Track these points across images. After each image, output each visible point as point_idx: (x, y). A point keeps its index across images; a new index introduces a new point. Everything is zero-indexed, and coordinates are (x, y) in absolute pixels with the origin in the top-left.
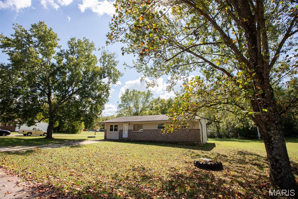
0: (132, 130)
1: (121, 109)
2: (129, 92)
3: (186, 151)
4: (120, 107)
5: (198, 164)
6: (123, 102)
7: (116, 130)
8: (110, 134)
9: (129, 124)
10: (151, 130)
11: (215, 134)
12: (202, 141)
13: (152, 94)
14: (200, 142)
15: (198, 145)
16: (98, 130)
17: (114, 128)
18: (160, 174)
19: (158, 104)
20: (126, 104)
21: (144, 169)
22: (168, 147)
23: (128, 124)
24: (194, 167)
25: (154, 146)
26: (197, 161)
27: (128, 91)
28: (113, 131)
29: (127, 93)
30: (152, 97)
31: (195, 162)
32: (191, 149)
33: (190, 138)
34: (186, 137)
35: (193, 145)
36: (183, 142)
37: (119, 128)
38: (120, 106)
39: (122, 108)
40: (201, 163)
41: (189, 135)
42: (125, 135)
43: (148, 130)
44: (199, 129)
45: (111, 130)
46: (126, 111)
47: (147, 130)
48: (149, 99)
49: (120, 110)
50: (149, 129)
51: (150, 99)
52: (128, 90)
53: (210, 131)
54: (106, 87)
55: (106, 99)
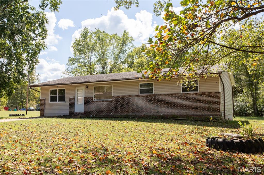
0: (92, 97)
1: (73, 66)
2: (89, 34)
3: (192, 128)
4: (73, 64)
5: (214, 143)
6: (78, 53)
7: (62, 99)
8: (51, 106)
9: (87, 87)
10: (127, 96)
11: (248, 109)
12: (223, 115)
13: (132, 39)
14: (220, 115)
15: (215, 120)
16: (32, 108)
17: (57, 95)
18: (136, 157)
19: (142, 56)
20: (83, 56)
21: (106, 150)
22: (158, 124)
23: (84, 88)
24: (206, 148)
25: (133, 122)
26: (213, 138)
27: (87, 33)
28: (56, 101)
29: (84, 36)
30: (131, 45)
31: (210, 140)
32: (202, 126)
33: (200, 109)
34: (193, 106)
35: (205, 121)
36: (188, 116)
37: (68, 96)
38: (72, 61)
39: (76, 65)
40: (220, 140)
41: (198, 103)
42: (80, 107)
43: (121, 96)
44: (219, 93)
45: (53, 99)
46: (84, 71)
47: (119, 97)
48: (126, 48)
49: (71, 68)
50: (124, 94)
51: (128, 49)
52: (86, 31)
53: (238, 104)
54: (38, 19)
55: (42, 42)
